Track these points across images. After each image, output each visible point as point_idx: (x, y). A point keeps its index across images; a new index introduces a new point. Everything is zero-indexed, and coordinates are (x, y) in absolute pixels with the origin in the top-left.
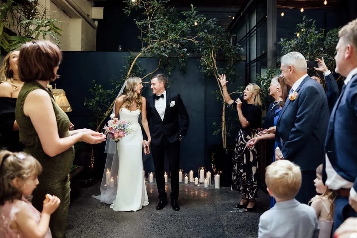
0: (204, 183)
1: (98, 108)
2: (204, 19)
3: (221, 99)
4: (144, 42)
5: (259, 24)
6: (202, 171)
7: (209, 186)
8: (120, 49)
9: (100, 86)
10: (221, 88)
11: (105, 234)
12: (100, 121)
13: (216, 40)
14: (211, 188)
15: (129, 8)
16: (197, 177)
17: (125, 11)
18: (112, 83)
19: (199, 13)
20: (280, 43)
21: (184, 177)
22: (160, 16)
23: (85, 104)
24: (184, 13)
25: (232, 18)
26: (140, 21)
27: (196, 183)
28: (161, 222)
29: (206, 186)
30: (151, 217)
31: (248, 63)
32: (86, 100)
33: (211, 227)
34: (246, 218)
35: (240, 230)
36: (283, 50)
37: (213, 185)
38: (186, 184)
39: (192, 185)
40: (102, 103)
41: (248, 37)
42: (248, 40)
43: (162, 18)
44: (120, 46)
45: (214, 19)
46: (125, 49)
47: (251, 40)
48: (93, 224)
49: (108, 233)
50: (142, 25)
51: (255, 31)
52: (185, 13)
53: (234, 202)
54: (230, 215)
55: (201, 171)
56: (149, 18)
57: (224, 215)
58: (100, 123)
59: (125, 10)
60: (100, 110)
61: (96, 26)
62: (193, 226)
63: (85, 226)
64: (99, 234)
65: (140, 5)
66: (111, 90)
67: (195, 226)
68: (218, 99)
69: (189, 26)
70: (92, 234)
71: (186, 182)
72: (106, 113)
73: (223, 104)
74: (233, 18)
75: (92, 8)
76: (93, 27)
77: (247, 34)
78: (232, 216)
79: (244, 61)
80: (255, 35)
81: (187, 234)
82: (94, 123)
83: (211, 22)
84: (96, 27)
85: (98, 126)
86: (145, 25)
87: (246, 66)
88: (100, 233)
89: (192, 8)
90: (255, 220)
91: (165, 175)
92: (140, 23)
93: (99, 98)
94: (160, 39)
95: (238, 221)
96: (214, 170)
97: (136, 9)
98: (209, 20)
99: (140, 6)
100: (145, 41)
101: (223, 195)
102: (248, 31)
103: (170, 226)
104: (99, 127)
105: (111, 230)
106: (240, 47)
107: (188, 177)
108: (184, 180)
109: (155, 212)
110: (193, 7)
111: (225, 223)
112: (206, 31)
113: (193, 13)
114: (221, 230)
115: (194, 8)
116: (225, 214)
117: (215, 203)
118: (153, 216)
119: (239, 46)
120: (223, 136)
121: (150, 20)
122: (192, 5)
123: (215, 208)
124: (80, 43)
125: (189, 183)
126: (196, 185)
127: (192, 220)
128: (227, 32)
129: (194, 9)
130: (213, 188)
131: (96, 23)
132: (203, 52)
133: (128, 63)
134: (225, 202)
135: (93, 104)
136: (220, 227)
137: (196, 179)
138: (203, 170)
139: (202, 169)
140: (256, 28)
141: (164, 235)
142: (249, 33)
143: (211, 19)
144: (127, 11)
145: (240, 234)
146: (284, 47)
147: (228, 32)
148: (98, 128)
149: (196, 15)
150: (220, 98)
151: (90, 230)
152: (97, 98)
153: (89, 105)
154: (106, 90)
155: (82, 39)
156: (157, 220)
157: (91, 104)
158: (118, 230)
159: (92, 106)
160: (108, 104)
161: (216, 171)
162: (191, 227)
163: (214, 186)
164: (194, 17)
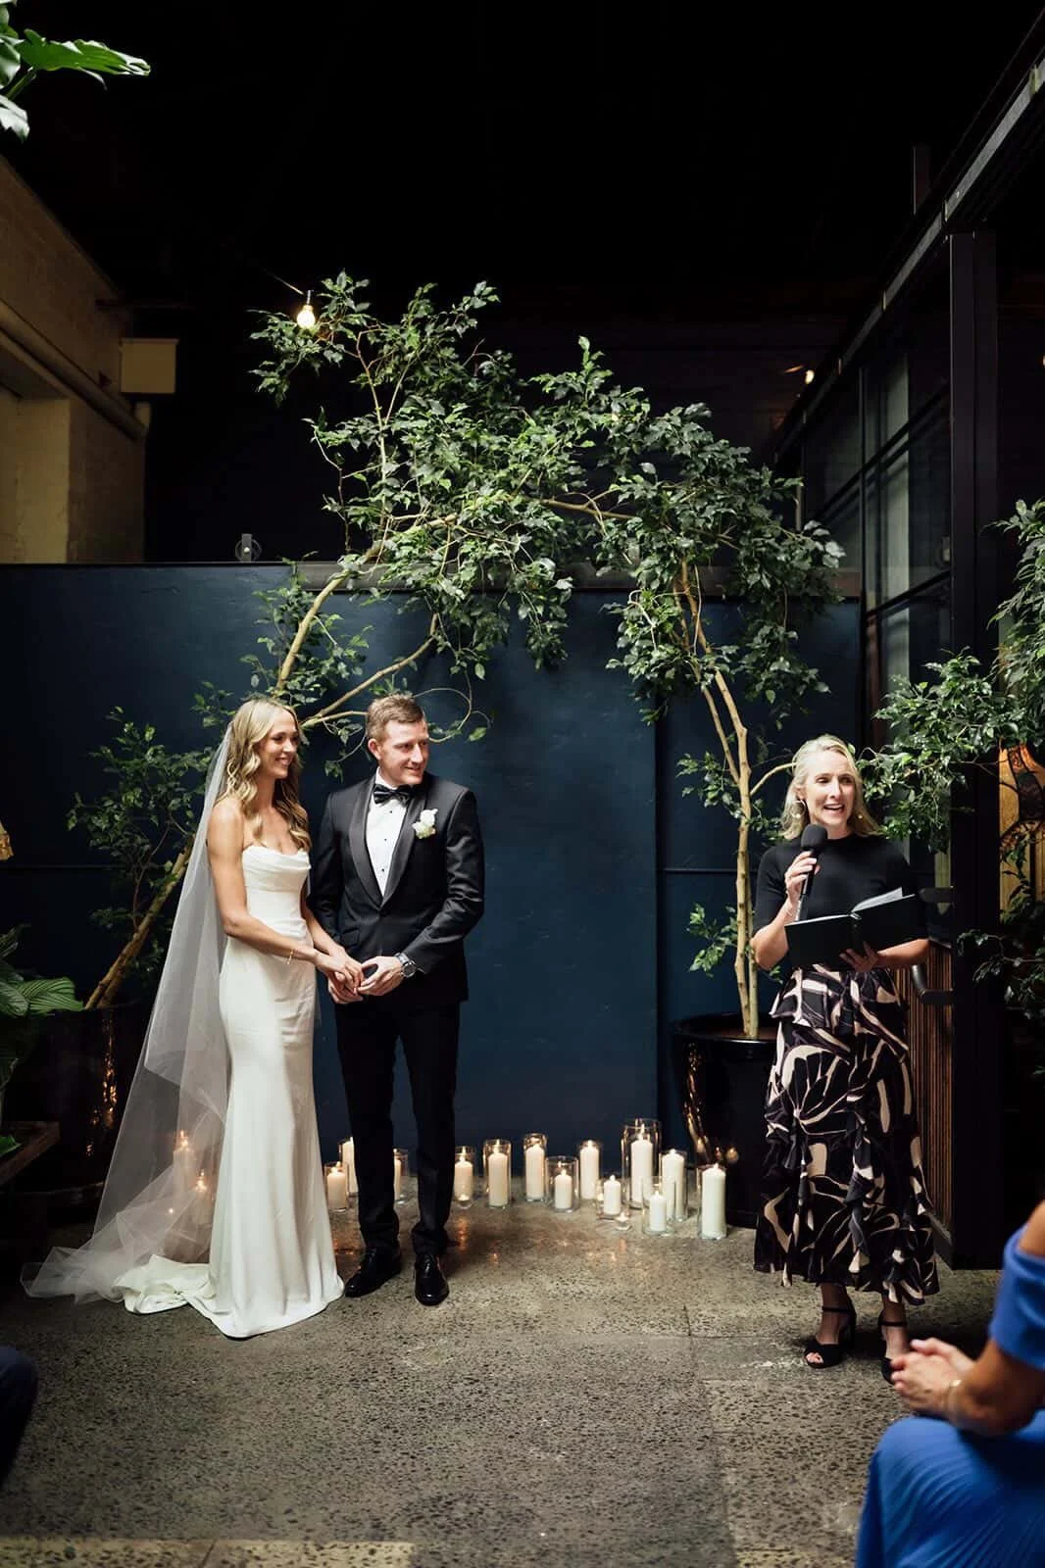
0: (647, 1207)
1: (139, 840)
2: (638, 409)
3: (726, 798)
4: (356, 524)
5: (924, 421)
6: (641, 1148)
7: (671, 1222)
8: (247, 550)
9: (148, 735)
10: (730, 745)
11: (143, 1471)
12: (149, 904)
13: (703, 510)
14: (682, 1235)
15: (283, 366)
16: (618, 1178)
17: (260, 379)
18: (205, 720)
19: (619, 380)
20: (1015, 520)
21: (553, 1172)
22: (428, 403)
23: (72, 825)
24: (545, 383)
25: (805, 376)
26: (333, 426)
27: (612, 1206)
28: (417, 1412)
29: (657, 1224)
30: (373, 1385)
31: (873, 612)
32: (80, 804)
33: (653, 1444)
34: (836, 1403)
35: (800, 1464)
36: (1028, 562)
37: (694, 1219)
38: (564, 1211)
39: (588, 1215)
40: (154, 819)
41: (870, 481)
42: (871, 494)
43: (433, 416)
44: (247, 537)
45: (693, 408)
46: (267, 555)
47: (886, 496)
48: (88, 1419)
49: (157, 1467)
50: (345, 447)
51: (900, 452)
52: (549, 382)
53: (786, 1310)
54: (760, 1385)
55: (634, 1145)
56: (378, 408)
57: (728, 1383)
58: (144, 909)
59: (263, 374)
60: (147, 847)
61: (142, 425)
62: (569, 1440)
63: (53, 1428)
64: (115, 1472)
65: (335, 351)
66: (196, 754)
67: (578, 1439)
68: (711, 795)
69: (570, 445)
70: (82, 1468)
71: (562, 1200)
72: (174, 862)
73: (739, 821)
74: (810, 376)
75: (121, 343)
76: (129, 434)
77: (866, 468)
78: (766, 1389)
79: (849, 600)
80: (906, 475)
81: (536, 1480)
82: (121, 909)
83: (678, 421)
84: (144, 433)
85: (139, 924)
86: (355, 444)
87: (864, 624)
88: (117, 1464)
89: (587, 354)
90: (881, 1416)
91: (457, 1166)
92: (331, 435)
93: (138, 791)
94: (432, 509)
95: (796, 1416)
96: (699, 1142)
97: (317, 366)
98: (667, 416)
99: (335, 355)
100: (360, 523)
101: (736, 1274)
102: (870, 454)
103: (459, 1436)
104: (142, 927)
105: (174, 1451)
106: (823, 540)
107: (571, 1173)
108: (551, 1190)
109: (395, 1361)
110: (592, 350)
111: (726, 1426)
112: (648, 467)
113: (586, 381)
114: (700, 1464)
115: (594, 357)
116: (733, 1379)
117: (691, 1318)
118: (381, 1378)
119: (819, 532)
120: (740, 978)
121: (383, 415)
122: (585, 342)
123: (688, 1344)
124: (65, 516)
125: (577, 1203)
126: (612, 1218)
127: (569, 1408)
128: (758, 469)
129: (595, 362)
130: (692, 1234)
131: (144, 413)
132: (638, 571)
133: (281, 621)
134: (743, 1313)
135: (112, 820)
136: (700, 1444)
137: (612, 1183)
138: (645, 1138)
139: (640, 1136)
140: (906, 438)
141: (419, 1485)
142: (875, 460)
143: (678, 410)
144: (271, 381)
145: (796, 1485)
146: (1034, 544)
147: (765, 469)
148: (135, 936)
149: (605, 388)
150: (721, 794)
151: (75, 1451)
152: (132, 797)
153: (91, 828)
154: (177, 756)
155: (73, 496)
156: (399, 1401)
157: (102, 823)
158: (204, 1451)
159: (105, 833)
160: (188, 819)
161: (710, 1148)
162: (556, 1442)
163: (699, 1224)
164: (595, 401)
